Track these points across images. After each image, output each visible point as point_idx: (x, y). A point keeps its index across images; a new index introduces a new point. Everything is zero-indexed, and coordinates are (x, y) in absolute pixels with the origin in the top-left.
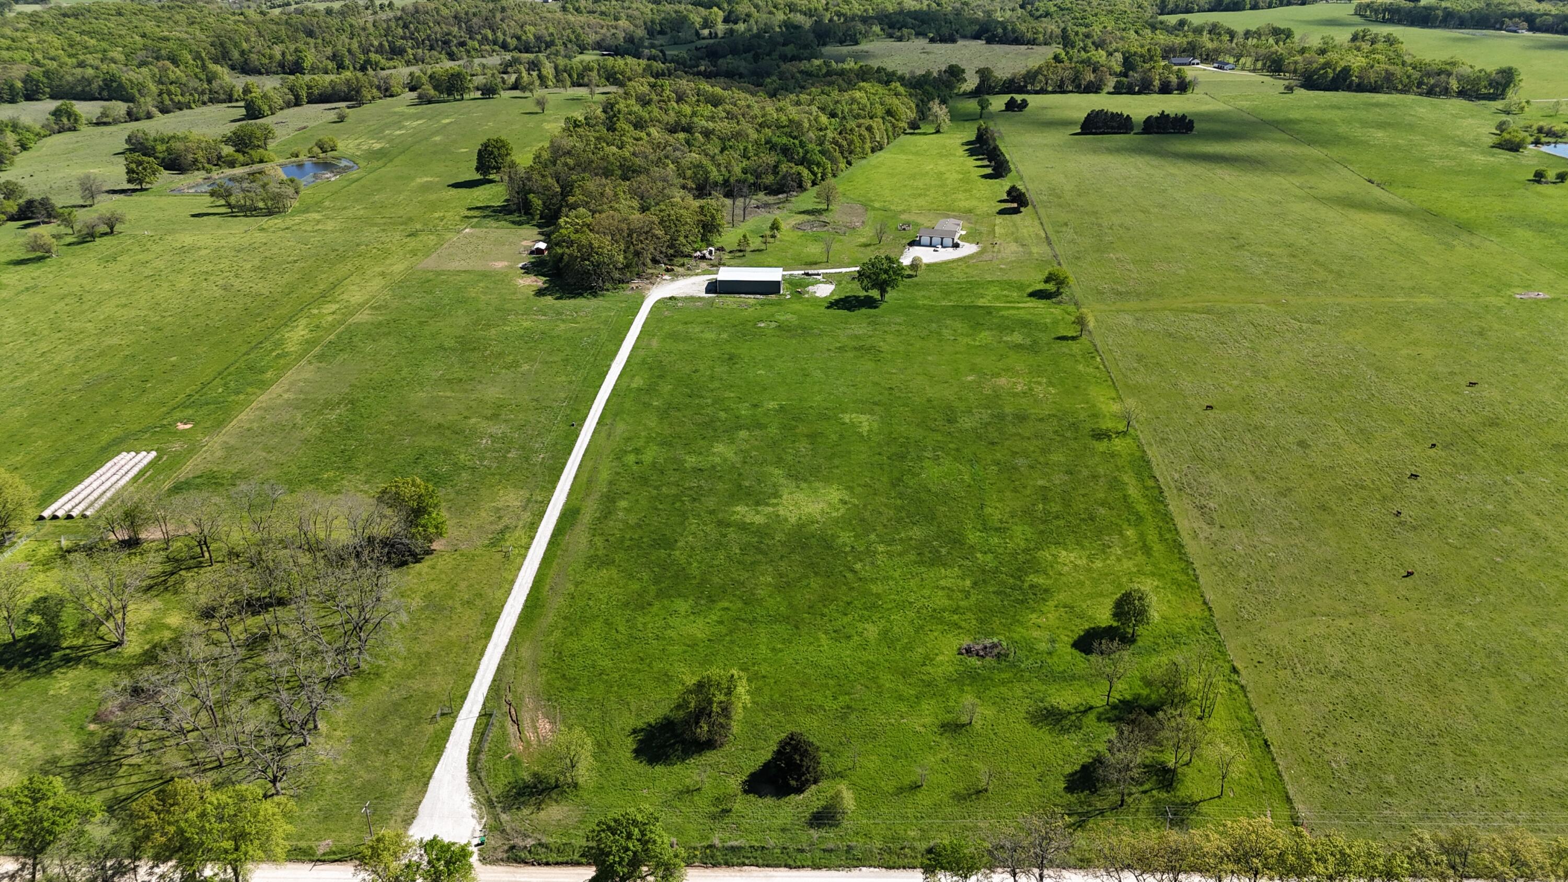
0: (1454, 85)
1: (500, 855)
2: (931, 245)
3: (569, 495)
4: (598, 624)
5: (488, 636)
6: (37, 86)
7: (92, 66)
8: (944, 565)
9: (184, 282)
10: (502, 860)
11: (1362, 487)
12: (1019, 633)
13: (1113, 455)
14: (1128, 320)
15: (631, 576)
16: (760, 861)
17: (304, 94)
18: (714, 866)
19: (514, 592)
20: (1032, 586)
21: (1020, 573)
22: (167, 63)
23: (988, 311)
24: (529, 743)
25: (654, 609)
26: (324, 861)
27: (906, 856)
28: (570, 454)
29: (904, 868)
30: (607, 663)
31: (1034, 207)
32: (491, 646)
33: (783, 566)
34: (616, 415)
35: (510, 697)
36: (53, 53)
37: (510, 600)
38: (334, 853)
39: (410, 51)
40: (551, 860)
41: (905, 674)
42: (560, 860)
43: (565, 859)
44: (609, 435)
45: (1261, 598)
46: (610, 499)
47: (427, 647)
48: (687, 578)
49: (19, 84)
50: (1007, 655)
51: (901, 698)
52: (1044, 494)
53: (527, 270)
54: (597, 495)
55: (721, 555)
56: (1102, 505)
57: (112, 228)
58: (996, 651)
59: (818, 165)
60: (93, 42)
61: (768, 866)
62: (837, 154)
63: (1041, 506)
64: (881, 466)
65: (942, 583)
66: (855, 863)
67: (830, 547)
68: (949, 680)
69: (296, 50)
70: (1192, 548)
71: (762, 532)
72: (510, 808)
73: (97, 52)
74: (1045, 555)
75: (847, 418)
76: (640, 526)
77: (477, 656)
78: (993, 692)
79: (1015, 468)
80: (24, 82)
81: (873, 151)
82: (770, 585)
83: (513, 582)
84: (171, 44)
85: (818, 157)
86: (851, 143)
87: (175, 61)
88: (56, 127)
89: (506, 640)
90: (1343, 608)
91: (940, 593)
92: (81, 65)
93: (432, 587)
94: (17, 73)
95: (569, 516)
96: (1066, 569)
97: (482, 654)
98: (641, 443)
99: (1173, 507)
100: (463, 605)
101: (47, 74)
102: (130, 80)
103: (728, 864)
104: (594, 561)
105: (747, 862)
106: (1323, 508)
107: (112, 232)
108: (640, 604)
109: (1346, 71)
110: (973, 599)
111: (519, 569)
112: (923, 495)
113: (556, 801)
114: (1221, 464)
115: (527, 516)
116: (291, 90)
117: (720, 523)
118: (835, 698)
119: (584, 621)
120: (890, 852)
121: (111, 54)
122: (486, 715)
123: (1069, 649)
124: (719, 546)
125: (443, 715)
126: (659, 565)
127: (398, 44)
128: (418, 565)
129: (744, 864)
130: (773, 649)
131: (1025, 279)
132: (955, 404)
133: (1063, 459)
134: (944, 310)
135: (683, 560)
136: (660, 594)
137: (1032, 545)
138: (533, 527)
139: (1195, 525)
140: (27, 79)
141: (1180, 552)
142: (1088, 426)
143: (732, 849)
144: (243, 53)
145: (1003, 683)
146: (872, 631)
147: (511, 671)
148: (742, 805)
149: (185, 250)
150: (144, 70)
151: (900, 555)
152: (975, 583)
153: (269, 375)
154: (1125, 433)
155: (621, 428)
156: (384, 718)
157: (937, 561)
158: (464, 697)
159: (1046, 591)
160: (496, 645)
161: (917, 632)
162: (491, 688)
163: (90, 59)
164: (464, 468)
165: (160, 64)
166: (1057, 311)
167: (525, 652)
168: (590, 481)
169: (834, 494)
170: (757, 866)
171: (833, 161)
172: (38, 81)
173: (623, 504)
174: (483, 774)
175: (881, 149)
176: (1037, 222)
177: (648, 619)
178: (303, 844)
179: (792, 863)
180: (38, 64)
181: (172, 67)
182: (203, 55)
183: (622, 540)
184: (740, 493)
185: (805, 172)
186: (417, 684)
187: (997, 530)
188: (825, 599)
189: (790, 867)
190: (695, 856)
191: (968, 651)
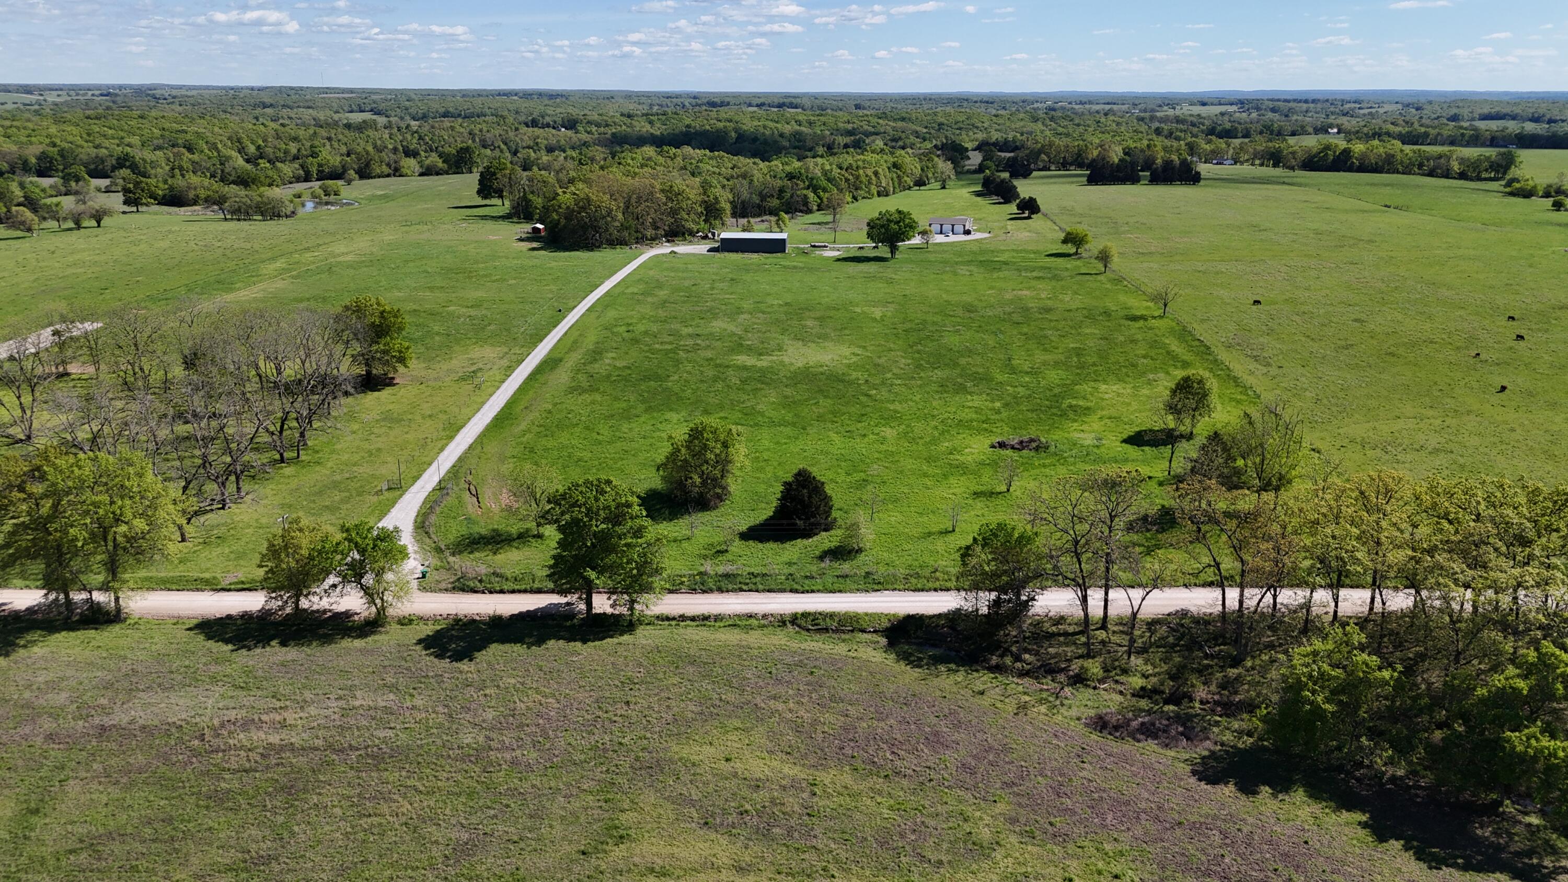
0: (1456, 167)
1: (443, 585)
2: (941, 233)
3: (551, 350)
4: (577, 430)
5: (451, 438)
6: (51, 162)
7: (106, 148)
8: (971, 393)
9: (165, 244)
10: (446, 590)
11: (1431, 342)
12: (1057, 435)
13: (1151, 329)
14: (1155, 266)
15: (616, 399)
16: (761, 587)
17: (314, 170)
18: (704, 592)
19: (482, 411)
20: (1071, 406)
21: (1058, 398)
22: (184, 150)
23: (1006, 263)
24: (489, 510)
25: (643, 419)
26: (229, 590)
27: (938, 579)
28: (555, 327)
29: (936, 590)
30: (586, 455)
31: (1045, 215)
32: (452, 445)
33: (788, 391)
34: (607, 306)
35: (470, 478)
36: (70, 138)
37: (479, 415)
38: (243, 583)
39: (423, 153)
40: (506, 587)
41: (929, 460)
42: (516, 587)
43: (523, 587)
44: (598, 317)
45: (1334, 409)
46: (596, 354)
47: (379, 445)
48: (680, 399)
49: (34, 160)
50: (1047, 448)
51: (925, 475)
52: (1079, 352)
53: (521, 240)
54: (582, 351)
55: (719, 386)
56: (1144, 357)
57: (99, 222)
58: (1034, 445)
59: (825, 190)
60: (110, 132)
61: (769, 591)
62: (843, 184)
63: (1075, 359)
64: (896, 335)
65: (970, 404)
66: (876, 587)
67: (843, 381)
68: (982, 464)
69: (312, 146)
70: (1250, 380)
71: (763, 372)
72: (460, 552)
73: (113, 138)
74: (1086, 388)
75: (858, 310)
76: (629, 368)
77: (436, 450)
78: (1033, 472)
79: (1046, 337)
80: (39, 159)
81: (879, 195)
82: (774, 403)
83: (483, 403)
84: (188, 137)
85: (824, 183)
86: (857, 177)
87: (190, 149)
88: (63, 189)
89: (470, 441)
90: (1431, 413)
91: (967, 410)
92: (97, 147)
93: (391, 407)
94: (32, 153)
95: (549, 364)
96: (1107, 396)
97: (442, 449)
98: (634, 321)
99: (1223, 356)
100: (424, 418)
101: (62, 153)
102: (144, 160)
103: (720, 590)
104: (575, 389)
105: (745, 587)
106: (1392, 354)
107: (99, 226)
108: (626, 415)
109: (1346, 152)
110: (1004, 414)
111: (491, 395)
112: (943, 352)
113: (517, 548)
114: (1270, 332)
115: (505, 363)
116: (302, 166)
117: (717, 366)
118: (848, 474)
119: (560, 426)
120: (918, 576)
121: (127, 140)
122: (441, 487)
123: (1118, 444)
124: (715, 379)
125: (389, 489)
126: (648, 392)
127: (412, 147)
128: (376, 394)
129: (741, 590)
130: (777, 443)
131: (1041, 247)
132: (976, 303)
133: (1097, 332)
134: (957, 263)
135: (676, 389)
136: (649, 410)
137: (1068, 382)
138: (509, 370)
139: (1250, 367)
140: (43, 157)
141: (1235, 382)
142: (1122, 313)
143: (727, 576)
144: (259, 148)
145: (1044, 466)
146: (889, 432)
147: (474, 461)
148: (737, 547)
149: (170, 232)
150: (157, 152)
151: (920, 386)
152: (1006, 405)
153: (237, 286)
154: (1161, 317)
155: (611, 314)
156: (320, 493)
157: (961, 389)
158: (416, 478)
159: (1088, 408)
160: (458, 444)
161: (941, 434)
162: (449, 472)
163: (106, 143)
164: (438, 334)
165: (176, 150)
166: (1078, 263)
167: (492, 448)
168: (575, 342)
169: (846, 351)
170: (757, 591)
171: (841, 190)
172: (52, 158)
173: (610, 355)
174: (432, 530)
175: (887, 195)
176: (1049, 223)
177: (633, 425)
178: (207, 575)
179: (799, 587)
180: (54, 145)
181: (187, 154)
182: (220, 146)
183: (609, 376)
184: (739, 347)
185: (811, 195)
186: (364, 470)
187: (1027, 373)
188: (834, 413)
189: (796, 591)
190: (682, 583)
191: (1002, 445)
